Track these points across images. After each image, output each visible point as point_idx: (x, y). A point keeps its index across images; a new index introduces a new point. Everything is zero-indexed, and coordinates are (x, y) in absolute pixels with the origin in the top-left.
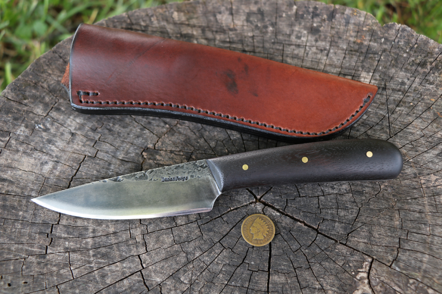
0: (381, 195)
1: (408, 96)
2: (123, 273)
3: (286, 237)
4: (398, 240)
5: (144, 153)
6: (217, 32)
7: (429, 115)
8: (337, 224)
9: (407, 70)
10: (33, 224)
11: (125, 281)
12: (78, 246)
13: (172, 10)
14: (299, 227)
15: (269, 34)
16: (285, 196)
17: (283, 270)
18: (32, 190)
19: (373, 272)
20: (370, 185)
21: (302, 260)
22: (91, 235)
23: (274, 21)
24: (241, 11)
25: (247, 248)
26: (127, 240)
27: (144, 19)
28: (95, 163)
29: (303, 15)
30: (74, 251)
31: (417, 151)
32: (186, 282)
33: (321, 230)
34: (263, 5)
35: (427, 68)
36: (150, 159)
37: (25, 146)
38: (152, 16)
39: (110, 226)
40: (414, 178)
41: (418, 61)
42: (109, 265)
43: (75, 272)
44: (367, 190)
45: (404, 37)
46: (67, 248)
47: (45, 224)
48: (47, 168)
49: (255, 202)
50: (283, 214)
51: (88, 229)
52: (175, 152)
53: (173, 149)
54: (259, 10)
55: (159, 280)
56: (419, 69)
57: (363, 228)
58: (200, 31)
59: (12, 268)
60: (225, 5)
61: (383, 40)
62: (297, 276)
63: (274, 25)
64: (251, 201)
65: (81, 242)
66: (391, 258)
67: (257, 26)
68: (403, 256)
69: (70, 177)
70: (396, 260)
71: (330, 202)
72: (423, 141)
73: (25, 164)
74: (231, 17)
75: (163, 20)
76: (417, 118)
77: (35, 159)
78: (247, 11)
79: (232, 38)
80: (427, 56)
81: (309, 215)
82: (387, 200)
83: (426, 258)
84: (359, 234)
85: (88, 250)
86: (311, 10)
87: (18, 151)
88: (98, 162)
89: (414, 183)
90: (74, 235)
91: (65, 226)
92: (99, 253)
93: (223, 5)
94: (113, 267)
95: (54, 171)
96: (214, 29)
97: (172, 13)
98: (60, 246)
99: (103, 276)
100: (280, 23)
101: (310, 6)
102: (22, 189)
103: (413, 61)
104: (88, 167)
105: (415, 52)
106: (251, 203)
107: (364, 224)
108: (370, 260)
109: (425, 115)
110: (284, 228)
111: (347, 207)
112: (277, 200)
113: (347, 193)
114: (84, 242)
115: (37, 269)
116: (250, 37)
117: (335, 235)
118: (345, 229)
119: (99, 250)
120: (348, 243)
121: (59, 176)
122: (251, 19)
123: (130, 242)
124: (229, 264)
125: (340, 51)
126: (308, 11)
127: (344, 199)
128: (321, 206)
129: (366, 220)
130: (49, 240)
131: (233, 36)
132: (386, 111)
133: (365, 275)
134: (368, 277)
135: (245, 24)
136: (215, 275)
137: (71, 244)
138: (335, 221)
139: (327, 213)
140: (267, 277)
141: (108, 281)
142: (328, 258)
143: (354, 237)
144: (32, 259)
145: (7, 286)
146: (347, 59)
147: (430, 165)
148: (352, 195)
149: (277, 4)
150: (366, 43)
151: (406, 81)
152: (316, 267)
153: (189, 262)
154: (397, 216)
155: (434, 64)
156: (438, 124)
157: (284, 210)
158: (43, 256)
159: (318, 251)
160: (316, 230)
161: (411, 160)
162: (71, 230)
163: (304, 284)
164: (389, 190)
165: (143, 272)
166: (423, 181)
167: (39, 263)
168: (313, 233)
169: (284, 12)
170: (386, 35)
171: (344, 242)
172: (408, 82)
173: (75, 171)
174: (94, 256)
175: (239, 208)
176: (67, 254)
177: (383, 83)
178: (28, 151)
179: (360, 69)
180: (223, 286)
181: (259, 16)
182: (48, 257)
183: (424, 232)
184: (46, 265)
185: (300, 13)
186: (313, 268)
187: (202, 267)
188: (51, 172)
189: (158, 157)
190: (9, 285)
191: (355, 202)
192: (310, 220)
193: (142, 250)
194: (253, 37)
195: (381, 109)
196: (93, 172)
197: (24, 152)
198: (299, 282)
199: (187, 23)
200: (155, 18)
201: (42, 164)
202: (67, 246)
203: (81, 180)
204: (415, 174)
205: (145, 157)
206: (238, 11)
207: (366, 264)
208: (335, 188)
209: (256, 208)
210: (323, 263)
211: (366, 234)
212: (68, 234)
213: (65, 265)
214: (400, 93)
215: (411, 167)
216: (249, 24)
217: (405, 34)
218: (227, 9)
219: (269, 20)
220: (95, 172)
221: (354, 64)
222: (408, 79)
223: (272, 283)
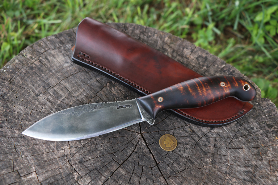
0: (201, 170)
1: (251, 136)
3: (140, 157)
5: (108, 84)
6: (179, 55)
7: (256, 151)
8: (169, 168)
9: (259, 124)
10: (44, 82)
12: (53, 101)
13: (167, 36)
14: (150, 157)
15: (203, 70)
16: (154, 139)
17: (127, 169)
18: (54, 69)
20: (199, 162)
21: (139, 171)
22: (61, 100)
23: (209, 65)
24: (197, 53)
25: (119, 149)
27: (152, 33)
28: (86, 75)
29: (225, 71)
30: (50, 101)
31: (235, 163)
32: (82, 144)
33: (159, 165)
34: (209, 56)
35: (271, 129)
36: (109, 87)
37: (65, 52)
38: (156, 33)
39: (72, 102)
40: (224, 174)
41: (268, 123)
43: (43, 109)
44: (196, 163)
45: (270, 109)
46: (48, 99)
47: (48, 84)
48: (66, 65)
50: (147, 146)
51: (62, 97)
52: (121, 91)
53: (121, 90)
56: (267, 127)
57: (180, 178)
58: (172, 51)
59: (23, 92)
60: (192, 47)
61: (257, 104)
62: (131, 176)
63: (207, 67)
64: (137, 131)
65: (55, 100)
67: (199, 63)
69: (72, 74)
71: (173, 156)
73: (60, 58)
74: (190, 53)
75: (160, 37)
76: (247, 148)
77: (65, 59)
78: (200, 54)
79: (184, 61)
80: (275, 124)
81: (159, 155)
82: (202, 174)
84: (176, 180)
85: (55, 105)
86: (231, 71)
87: (61, 52)
88: (87, 75)
89: (222, 176)
90: (55, 96)
91: (54, 90)
93: (191, 46)
95: (68, 68)
96: (179, 53)
97: (166, 37)
98: (46, 96)
100: (212, 68)
101: (232, 69)
102: (51, 66)
103: (266, 122)
104: (82, 74)
105: (270, 118)
106: (137, 132)
107: (182, 177)
109: (252, 149)
110: (143, 153)
111: (180, 164)
112: (150, 139)
113: (185, 158)
114: (57, 101)
115: (31, 98)
116: (193, 66)
117: (164, 172)
118: (171, 172)
119: (59, 108)
120: (167, 180)
121: (68, 71)
122: (199, 59)
124: (106, 150)
126: (229, 70)
127: (182, 159)
128: (167, 155)
129: (184, 176)
130: (44, 91)
131: (185, 61)
132: (234, 135)
135: (195, 59)
136: (96, 150)
137: (51, 98)
138: (169, 166)
139: (168, 160)
140: (118, 167)
142: (152, 179)
143: (173, 179)
144: (33, 94)
145: (15, 97)
147: (238, 173)
148: (186, 160)
149: (216, 59)
151: (255, 128)
152: (143, 179)
155: (276, 130)
156: (257, 157)
157: (149, 145)
158: (37, 95)
159: (150, 173)
160: (157, 164)
161: (229, 165)
162: (55, 93)
163: (132, 182)
164: (207, 171)
166: (227, 178)
167: (33, 97)
168: (154, 164)
169: (217, 64)
170: (261, 102)
171: (166, 178)
172: (255, 130)
173: (76, 73)
174: (55, 108)
175: (130, 131)
176: (46, 101)
177: (242, 122)
178: (65, 55)
180: (96, 157)
181: (204, 60)
182: (38, 97)
184: (36, 99)
185: (225, 69)
186: (141, 178)
187: (94, 143)
188: (67, 67)
189: (113, 89)
190: (17, 97)
191: (185, 164)
192: (157, 158)
194: (194, 66)
195: (232, 133)
196: (82, 77)
197: (63, 54)
198: (130, 179)
199: (169, 44)
200: (157, 35)
201: (66, 62)
202: (49, 98)
203: (75, 77)
204: (226, 172)
205: (108, 85)
206: (195, 52)
208: (180, 152)
209: (137, 136)
210: (148, 179)
211: (179, 182)
212: (53, 94)
213: (42, 105)
214: (248, 132)
215: (227, 168)
216: (197, 60)
217: (271, 108)
218: (191, 49)
219: (207, 64)
220: (83, 78)
222: (257, 128)
223: (118, 171)
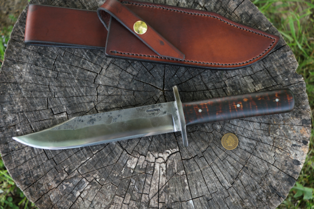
2: (91, 69)
4: (196, 155)
11: (89, 72)
19: (174, 155)
26: (103, 59)
42: (89, 61)
49: (161, 90)
54: (252, 15)
55: (101, 83)
66: (186, 157)
68: (191, 162)
70: (187, 160)
72: (250, 133)
83: (198, 170)
92: (90, 53)
94: (89, 63)
99: (84, 63)
108: (178, 150)
123: (104, 60)
125: (263, 66)
133: (170, 153)
134: (170, 155)
141: (84, 66)
146: (261, 72)
150: (278, 73)
153: (117, 87)
154: (206, 147)
165: (98, 75)
179: (262, 81)
183: (209, 162)
193: (105, 67)
207: (175, 150)
221: (261, 77)
